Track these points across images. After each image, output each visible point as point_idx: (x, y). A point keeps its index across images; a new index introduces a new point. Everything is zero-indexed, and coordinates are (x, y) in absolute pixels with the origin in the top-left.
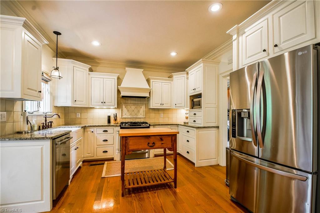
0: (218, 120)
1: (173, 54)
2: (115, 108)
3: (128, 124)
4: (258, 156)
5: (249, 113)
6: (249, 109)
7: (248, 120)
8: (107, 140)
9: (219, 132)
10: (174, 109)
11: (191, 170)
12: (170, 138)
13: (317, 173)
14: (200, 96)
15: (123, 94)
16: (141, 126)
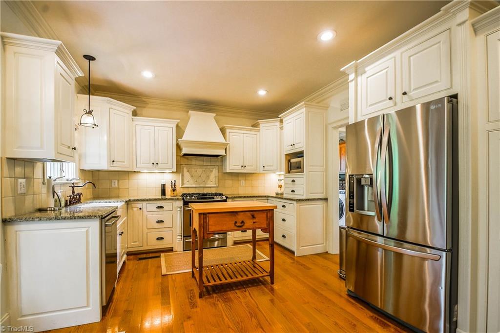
0: (326, 188)
1: (262, 93)
2: (173, 172)
3: (194, 196)
4: (382, 234)
5: (371, 179)
6: (372, 174)
7: (370, 188)
8: (162, 221)
9: (327, 206)
10: (262, 173)
11: (289, 261)
12: (264, 215)
13: (451, 250)
14: (301, 155)
15: (185, 151)
16: (213, 198)
